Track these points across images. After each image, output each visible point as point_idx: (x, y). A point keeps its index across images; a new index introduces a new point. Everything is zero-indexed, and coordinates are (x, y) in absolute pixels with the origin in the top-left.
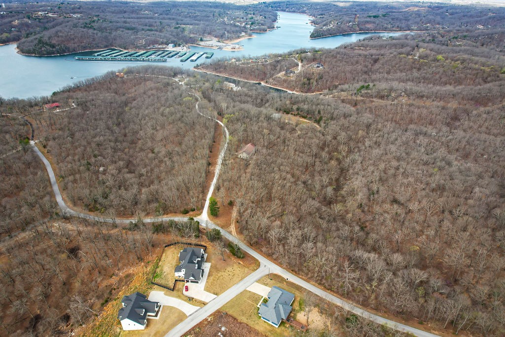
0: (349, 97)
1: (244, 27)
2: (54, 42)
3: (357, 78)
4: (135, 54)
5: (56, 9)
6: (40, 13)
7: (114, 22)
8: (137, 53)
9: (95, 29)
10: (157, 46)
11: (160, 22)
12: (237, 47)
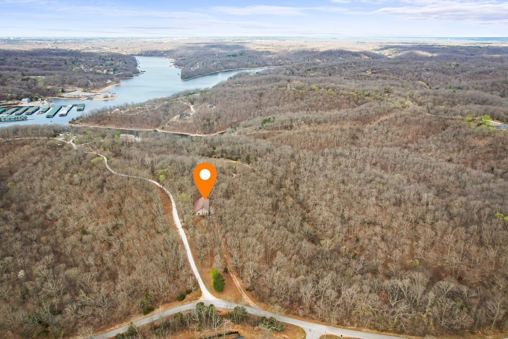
12: (109, 95)
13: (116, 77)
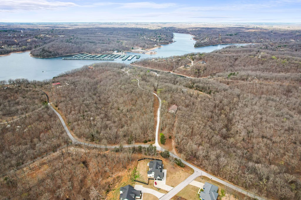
0: (224, 80)
1: (156, 41)
2: (51, 50)
3: (226, 69)
4: (95, 56)
5: (50, 33)
6: (42, 35)
7: (82, 39)
8: (96, 56)
9: (72, 43)
10: (107, 52)
11: (108, 39)
12: (153, 52)
13: (160, 43)
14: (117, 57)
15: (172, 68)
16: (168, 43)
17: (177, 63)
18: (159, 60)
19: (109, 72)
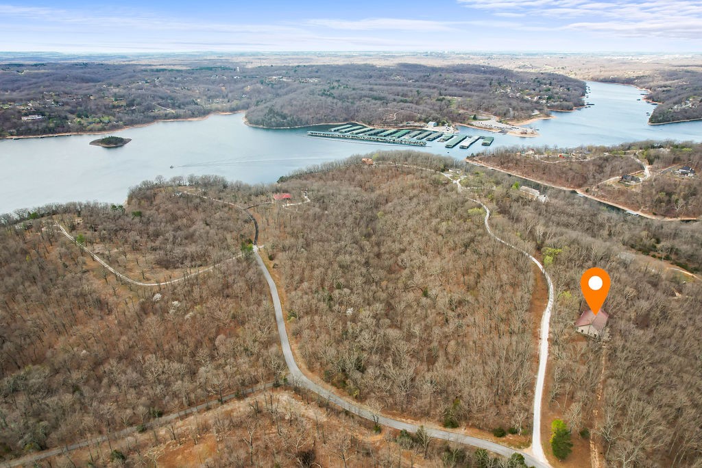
1: (537, 102)
4: (382, 132)
6: (274, 77)
7: (357, 89)
8: (384, 131)
9: (334, 98)
10: (412, 123)
11: (418, 91)
12: (529, 131)
13: (548, 107)
14: (435, 139)
15: (582, 181)
16: (571, 109)
17: (600, 166)
18: (546, 155)
19: (410, 176)
